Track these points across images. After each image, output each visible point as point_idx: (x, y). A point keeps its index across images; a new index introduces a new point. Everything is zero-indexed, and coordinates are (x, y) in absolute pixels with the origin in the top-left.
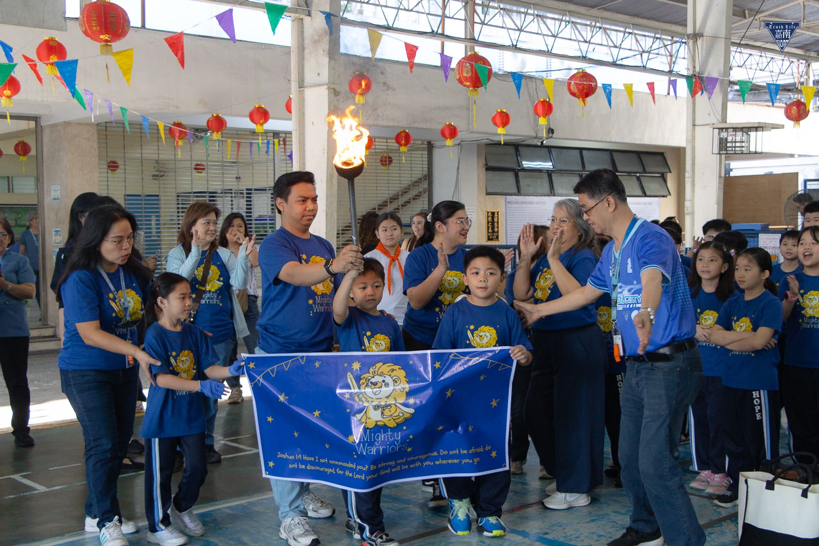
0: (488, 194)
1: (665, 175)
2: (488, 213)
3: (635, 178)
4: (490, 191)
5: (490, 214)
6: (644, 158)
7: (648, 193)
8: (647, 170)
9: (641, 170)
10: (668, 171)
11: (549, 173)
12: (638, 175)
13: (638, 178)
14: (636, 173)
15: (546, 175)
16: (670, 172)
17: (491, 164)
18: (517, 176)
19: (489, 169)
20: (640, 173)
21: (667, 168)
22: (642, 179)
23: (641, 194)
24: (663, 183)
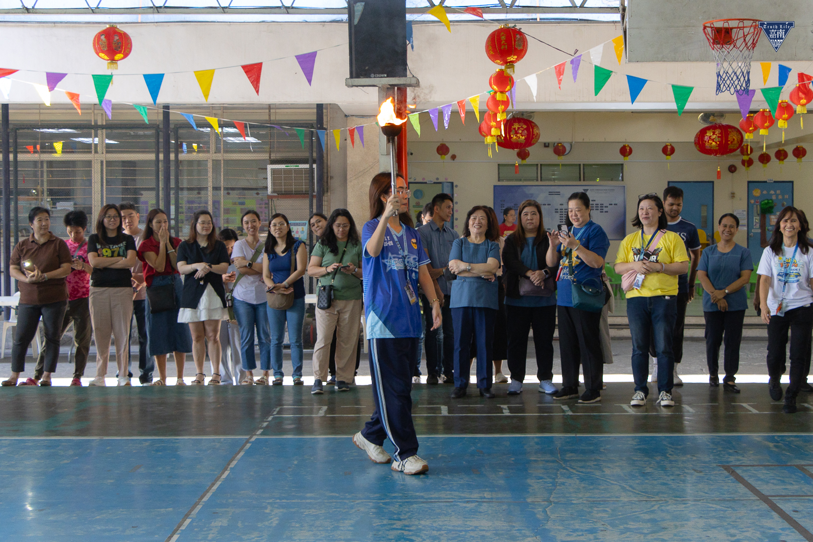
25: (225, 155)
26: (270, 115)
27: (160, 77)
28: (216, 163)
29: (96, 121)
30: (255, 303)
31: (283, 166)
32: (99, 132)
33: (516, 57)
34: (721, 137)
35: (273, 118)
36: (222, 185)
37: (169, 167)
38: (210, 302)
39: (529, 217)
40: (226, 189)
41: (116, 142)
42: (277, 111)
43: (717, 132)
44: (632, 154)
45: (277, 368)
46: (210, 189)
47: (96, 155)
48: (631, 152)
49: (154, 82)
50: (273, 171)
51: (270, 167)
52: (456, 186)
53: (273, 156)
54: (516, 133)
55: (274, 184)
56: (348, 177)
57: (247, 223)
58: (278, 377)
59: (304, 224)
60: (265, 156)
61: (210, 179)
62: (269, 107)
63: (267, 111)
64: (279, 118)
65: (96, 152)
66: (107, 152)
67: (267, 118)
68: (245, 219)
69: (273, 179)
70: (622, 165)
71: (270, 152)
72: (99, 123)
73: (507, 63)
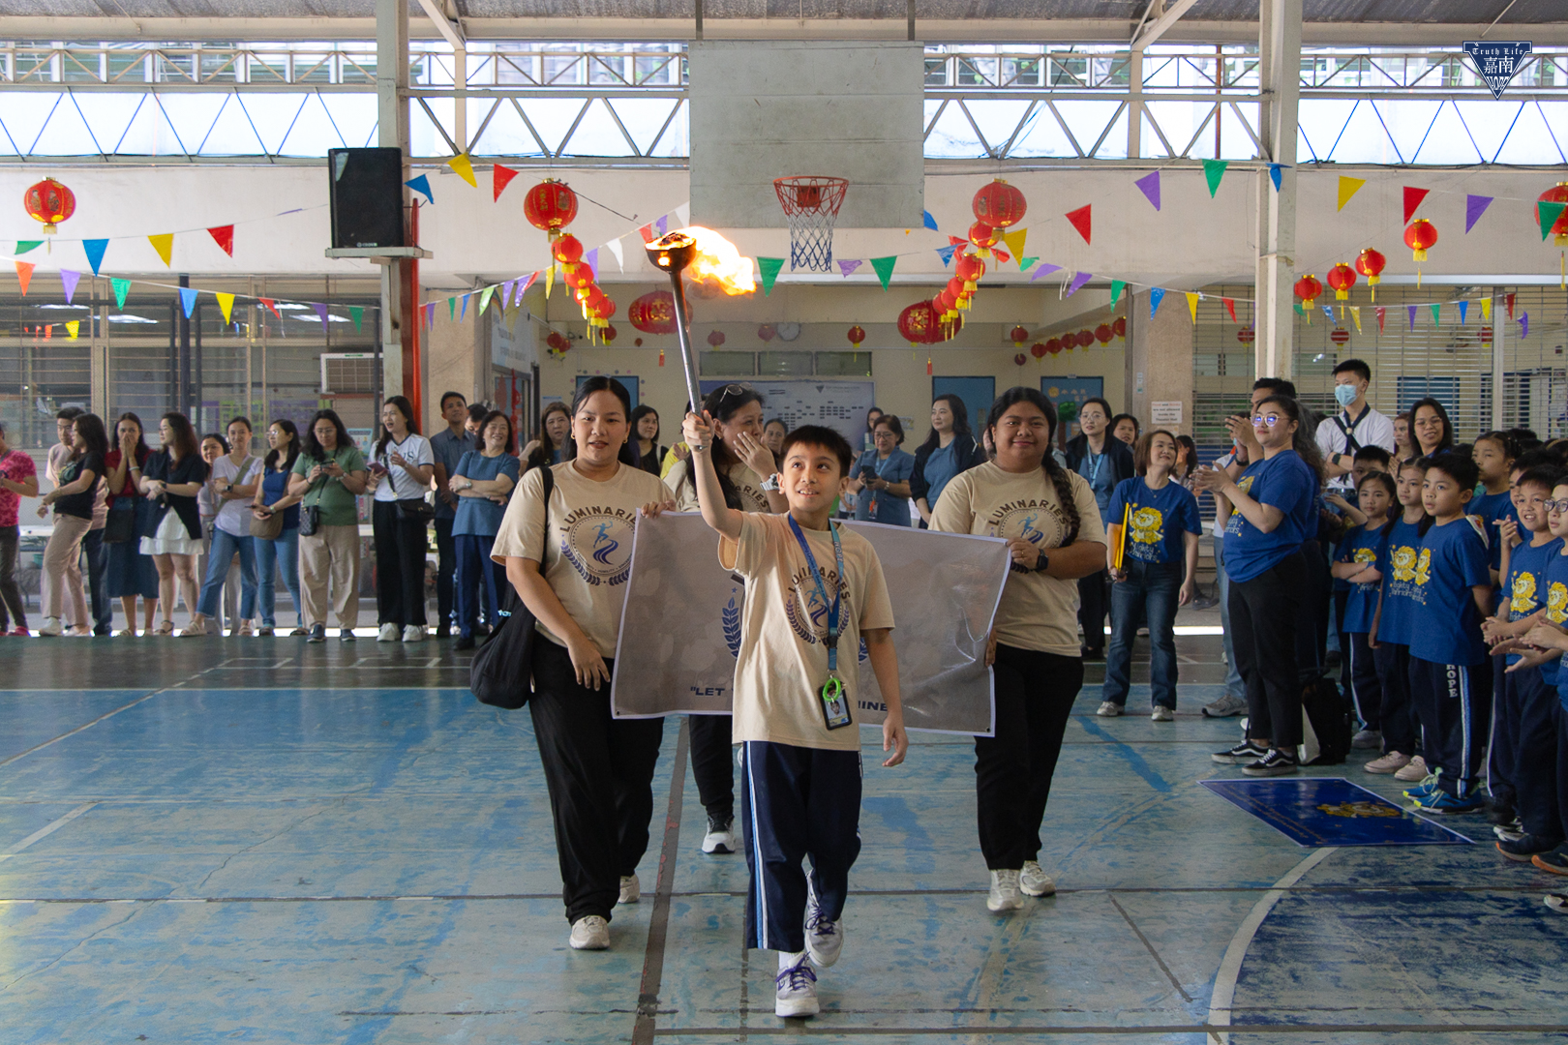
25: (268, 340)
26: (327, 288)
27: (104, 243)
28: (256, 350)
29: (96, 295)
30: (239, 534)
31: (342, 356)
32: (102, 308)
33: (560, 220)
34: (929, 319)
35: (331, 291)
36: (264, 380)
37: (189, 356)
38: (171, 530)
39: (556, 425)
40: (268, 385)
41: (155, 322)
42: (338, 281)
43: (925, 311)
44: (866, 339)
45: (265, 614)
46: (249, 385)
47: (97, 340)
48: (863, 335)
49: (95, 250)
50: (330, 362)
51: (324, 357)
52: (643, 382)
53: (332, 342)
54: (658, 311)
55: (330, 379)
56: (430, 370)
57: (233, 433)
58: (267, 626)
59: (368, 433)
60: (322, 342)
61: (249, 373)
62: (327, 277)
63: (324, 281)
64: (340, 291)
65: (97, 335)
66: (111, 336)
67: (323, 290)
68: (232, 427)
69: (330, 373)
70: (870, 353)
71: (328, 337)
72: (102, 298)
73: (550, 227)
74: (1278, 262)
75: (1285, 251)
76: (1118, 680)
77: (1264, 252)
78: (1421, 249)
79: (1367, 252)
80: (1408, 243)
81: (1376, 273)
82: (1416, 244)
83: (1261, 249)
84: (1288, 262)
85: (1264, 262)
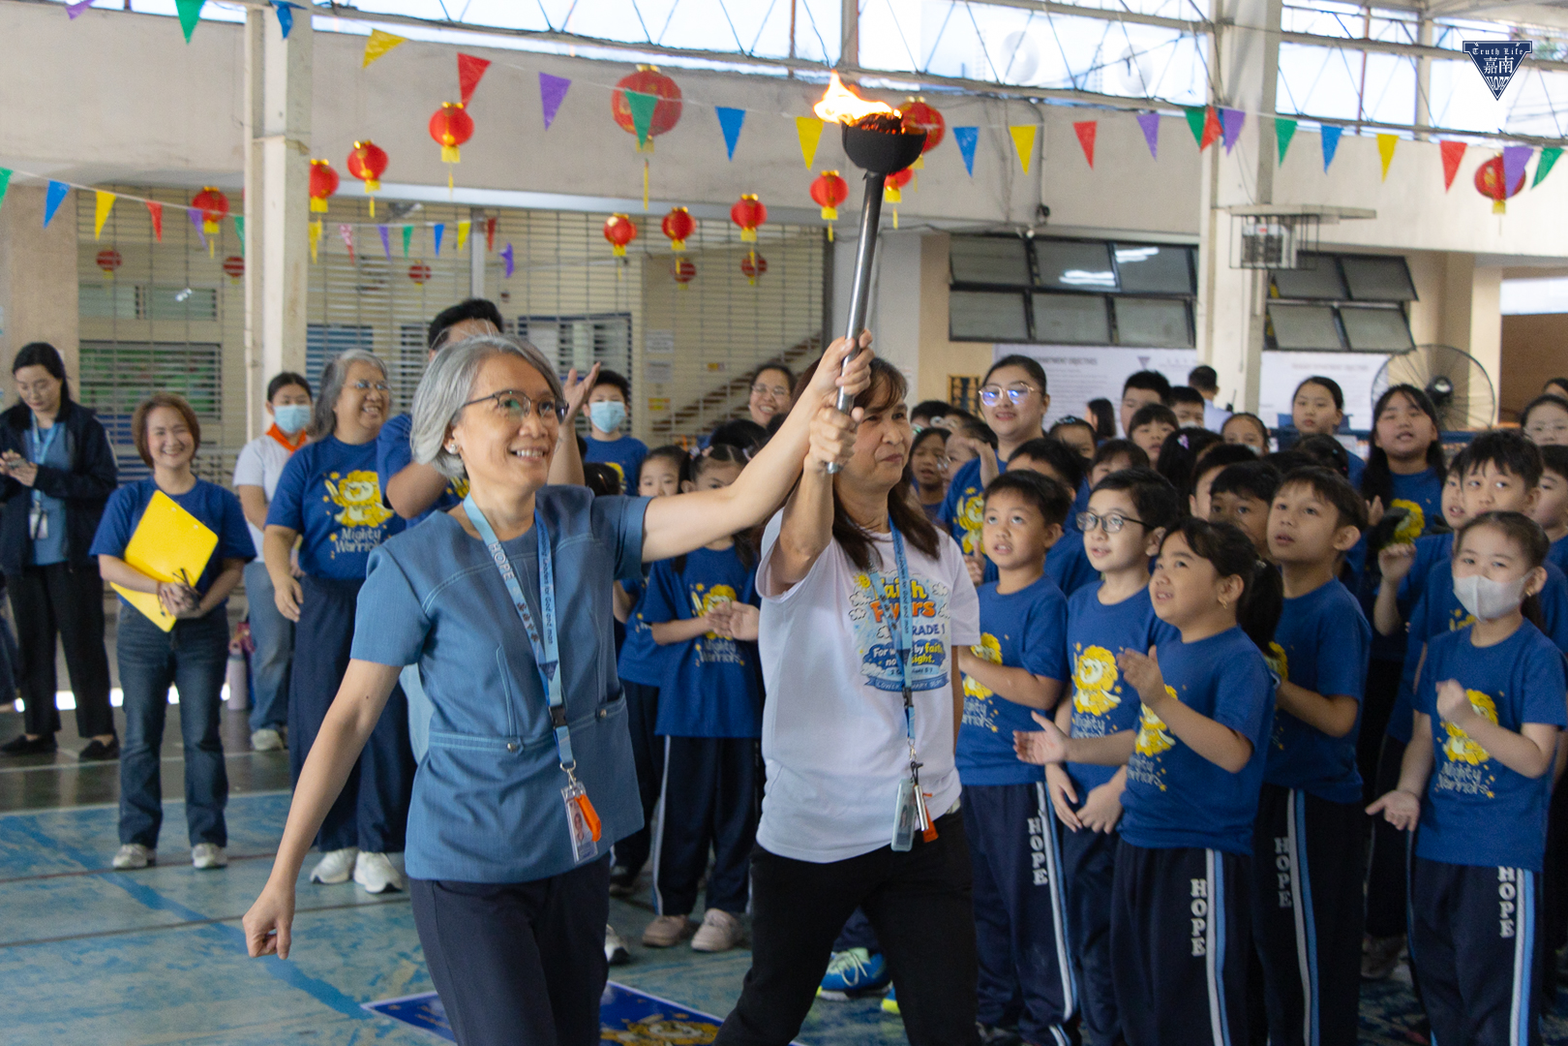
0: (953, 338)
1: (1406, 304)
2: (953, 379)
3: (1327, 313)
4: (958, 332)
5: (958, 383)
6: (1350, 268)
7: (1355, 344)
8: (1355, 294)
9: (1340, 295)
10: (1411, 296)
11: (1109, 298)
12: (1336, 304)
13: (1337, 313)
14: (1332, 300)
15: (1100, 302)
16: (1416, 298)
17: (962, 277)
18: (1028, 303)
19: (957, 286)
20: (1339, 300)
21: (1409, 290)
22: (1345, 314)
23: (1338, 345)
24: (1399, 321)
74: (288, 147)
75: (297, 132)
76: (144, 808)
77: (259, 132)
78: (453, 146)
79: (363, 145)
80: (435, 135)
81: (376, 177)
82: (447, 137)
83: (254, 128)
84: (302, 148)
85: (259, 148)
